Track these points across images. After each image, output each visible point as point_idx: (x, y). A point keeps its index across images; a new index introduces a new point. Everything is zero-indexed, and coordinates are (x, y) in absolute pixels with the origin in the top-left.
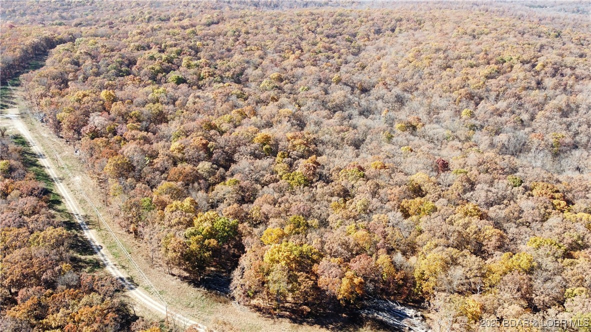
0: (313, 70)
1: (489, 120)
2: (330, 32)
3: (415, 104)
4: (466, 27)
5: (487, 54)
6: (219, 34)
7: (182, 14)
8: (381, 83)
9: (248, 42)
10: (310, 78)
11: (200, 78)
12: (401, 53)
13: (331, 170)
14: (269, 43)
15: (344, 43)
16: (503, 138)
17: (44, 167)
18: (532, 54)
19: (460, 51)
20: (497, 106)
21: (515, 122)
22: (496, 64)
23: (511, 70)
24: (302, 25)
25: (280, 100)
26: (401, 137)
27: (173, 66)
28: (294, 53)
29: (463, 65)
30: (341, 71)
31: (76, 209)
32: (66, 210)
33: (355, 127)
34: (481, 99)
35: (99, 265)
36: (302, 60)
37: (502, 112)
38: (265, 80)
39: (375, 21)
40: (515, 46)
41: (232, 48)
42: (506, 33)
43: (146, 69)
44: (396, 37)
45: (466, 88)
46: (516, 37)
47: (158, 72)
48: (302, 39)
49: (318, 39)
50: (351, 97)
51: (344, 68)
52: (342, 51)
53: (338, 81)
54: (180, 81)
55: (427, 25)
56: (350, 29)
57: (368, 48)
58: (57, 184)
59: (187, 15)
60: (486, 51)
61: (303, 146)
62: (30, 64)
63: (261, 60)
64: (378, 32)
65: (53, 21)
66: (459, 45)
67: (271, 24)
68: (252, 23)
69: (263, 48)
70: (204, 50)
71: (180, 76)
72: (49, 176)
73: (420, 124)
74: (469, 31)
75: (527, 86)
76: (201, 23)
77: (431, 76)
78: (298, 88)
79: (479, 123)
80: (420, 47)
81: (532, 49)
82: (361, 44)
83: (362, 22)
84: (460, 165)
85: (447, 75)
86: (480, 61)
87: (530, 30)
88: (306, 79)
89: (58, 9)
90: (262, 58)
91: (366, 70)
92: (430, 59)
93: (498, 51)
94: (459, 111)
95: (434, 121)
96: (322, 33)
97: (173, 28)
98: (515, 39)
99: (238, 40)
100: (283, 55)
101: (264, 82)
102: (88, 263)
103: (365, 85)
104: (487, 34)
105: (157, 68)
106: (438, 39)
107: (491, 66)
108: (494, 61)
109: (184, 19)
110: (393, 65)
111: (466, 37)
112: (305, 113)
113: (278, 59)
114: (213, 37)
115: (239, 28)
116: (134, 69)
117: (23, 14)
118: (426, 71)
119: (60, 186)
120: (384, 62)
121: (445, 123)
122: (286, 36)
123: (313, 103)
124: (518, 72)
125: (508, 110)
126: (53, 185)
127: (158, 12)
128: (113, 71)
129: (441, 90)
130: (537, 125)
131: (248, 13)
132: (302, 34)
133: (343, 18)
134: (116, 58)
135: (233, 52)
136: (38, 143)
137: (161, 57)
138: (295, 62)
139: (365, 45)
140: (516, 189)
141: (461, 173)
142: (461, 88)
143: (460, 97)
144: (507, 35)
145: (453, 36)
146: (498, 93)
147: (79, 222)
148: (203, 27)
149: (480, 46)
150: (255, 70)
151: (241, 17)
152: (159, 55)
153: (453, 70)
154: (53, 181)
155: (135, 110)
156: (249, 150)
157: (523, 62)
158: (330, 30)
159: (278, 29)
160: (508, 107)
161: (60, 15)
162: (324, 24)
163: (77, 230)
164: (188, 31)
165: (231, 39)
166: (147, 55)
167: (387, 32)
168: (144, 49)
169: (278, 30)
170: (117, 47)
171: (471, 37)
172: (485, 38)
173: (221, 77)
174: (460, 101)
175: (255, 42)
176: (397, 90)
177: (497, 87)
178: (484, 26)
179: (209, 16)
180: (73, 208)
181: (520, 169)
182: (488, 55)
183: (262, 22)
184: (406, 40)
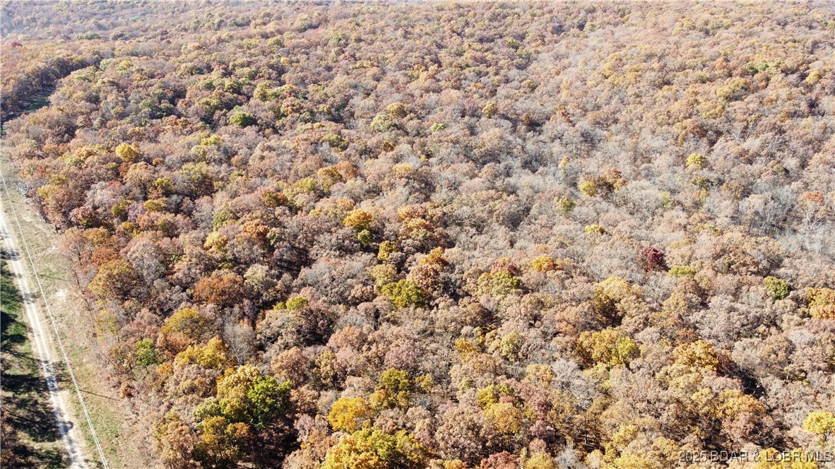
0: (454, 96)
1: (733, 170)
2: (484, 33)
3: (611, 146)
4: (694, 17)
5: (727, 60)
6: (317, 44)
7: (268, 15)
8: (559, 113)
9: (357, 55)
10: (448, 109)
11: (279, 115)
12: (593, 63)
13: (466, 273)
14: (390, 55)
15: (505, 50)
16: (755, 201)
17: (14, 274)
18: (800, 57)
19: (684, 56)
20: (745, 145)
21: (775, 173)
22: (742, 75)
23: (767, 85)
24: (443, 24)
25: (397, 148)
26: (587, 205)
27: (240, 97)
28: (427, 69)
29: (689, 79)
30: (498, 95)
31: (47, 352)
32: (30, 353)
33: (513, 191)
34: (719, 133)
35: (61, 459)
36: (439, 81)
37: (752, 156)
38: (378, 115)
39: (555, 13)
40: (772, 45)
41: (333, 65)
42: (758, 24)
43: (197, 104)
44: (586, 37)
45: (694, 118)
46: (773, 30)
47: (216, 108)
48: (440, 47)
49: (466, 46)
50: (511, 138)
51: (502, 91)
52: (501, 63)
53: (493, 112)
54: (247, 121)
55: (634, 17)
56: (516, 28)
57: (543, 56)
58: (27, 306)
59: (275, 16)
60: (726, 55)
61: (423, 230)
62: (32, 102)
63: (375, 83)
64: (559, 30)
65: (85, 32)
66: (683, 47)
67: (396, 25)
68: (368, 26)
69: (380, 63)
70: (292, 69)
71: (247, 115)
72: (17, 291)
73: (620, 180)
74: (699, 24)
75: (793, 111)
76: (293, 27)
77: (638, 99)
78: (429, 126)
79: (716, 176)
80: (623, 52)
81: (799, 50)
82: (532, 50)
83: (534, 15)
84: (683, 257)
85: (663, 97)
86: (716, 72)
87: (795, 18)
88: (442, 110)
89: (95, 14)
90: (378, 80)
91: (537, 93)
92: (638, 71)
93: (746, 55)
94: (683, 156)
95: (643, 173)
96: (472, 35)
97: (251, 37)
98: (772, 35)
99: (343, 52)
100: (409, 72)
101: (376, 118)
102: (42, 458)
103: (535, 117)
104: (727, 28)
105: (214, 102)
106: (651, 38)
107: (734, 79)
108: (739, 71)
109: (270, 21)
110: (579, 83)
111: (694, 34)
112: (435, 169)
113: (402, 79)
114: (308, 49)
115: (348, 33)
116: (180, 104)
117: (46, 25)
118: (631, 91)
119: (30, 308)
120: (565, 78)
121: (661, 178)
122: (418, 42)
123: (449, 150)
124: (778, 89)
125: (763, 153)
126: (20, 307)
127: (234, 13)
128: (146, 109)
129: (654, 122)
130: (812, 176)
131: (364, 10)
132: (442, 39)
133: (505, 11)
134: (156, 90)
135: (333, 72)
136: (13, 232)
137: (223, 85)
138: (427, 84)
139: (538, 53)
140: (779, 303)
141: (683, 273)
142: (685, 118)
143: (684, 132)
144: (759, 28)
145: (674, 32)
146: (745, 124)
147: (46, 375)
148: (293, 34)
149: (716, 48)
150: (364, 98)
151: (355, 15)
152: (220, 82)
153: (674, 87)
154: (21, 299)
155: (164, 176)
156: (334, 240)
157: (786, 72)
158: (485, 30)
159: (406, 32)
160: (762, 147)
161: (95, 23)
162: (476, 21)
163: (39, 392)
164: (271, 41)
165: (334, 50)
166: (202, 81)
167: (573, 31)
168: (201, 72)
169: (406, 35)
170: (159, 71)
171: (702, 34)
172: (723, 33)
173: (312, 113)
174: (684, 139)
175: (369, 54)
176: (584, 124)
177: (745, 114)
178: (722, 15)
179: (306, 16)
180: (43, 349)
181: (786, 261)
182: (729, 61)
183: (382, 23)
184: (601, 41)
